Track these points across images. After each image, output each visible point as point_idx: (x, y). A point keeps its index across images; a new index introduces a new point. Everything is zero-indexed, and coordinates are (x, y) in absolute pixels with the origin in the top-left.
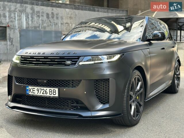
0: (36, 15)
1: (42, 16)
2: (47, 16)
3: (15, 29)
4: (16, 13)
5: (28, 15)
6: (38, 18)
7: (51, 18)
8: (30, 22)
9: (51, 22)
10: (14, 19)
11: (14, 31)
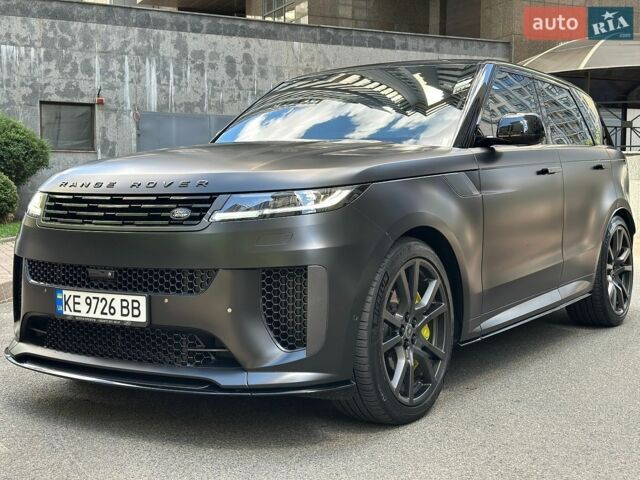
0: (192, 66)
1: (213, 66)
2: (227, 67)
3: (122, 111)
4: (126, 57)
5: (166, 65)
6: (198, 74)
7: (243, 75)
8: (172, 89)
9: (240, 88)
10: (118, 80)
11: (118, 117)
